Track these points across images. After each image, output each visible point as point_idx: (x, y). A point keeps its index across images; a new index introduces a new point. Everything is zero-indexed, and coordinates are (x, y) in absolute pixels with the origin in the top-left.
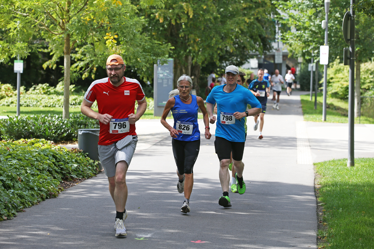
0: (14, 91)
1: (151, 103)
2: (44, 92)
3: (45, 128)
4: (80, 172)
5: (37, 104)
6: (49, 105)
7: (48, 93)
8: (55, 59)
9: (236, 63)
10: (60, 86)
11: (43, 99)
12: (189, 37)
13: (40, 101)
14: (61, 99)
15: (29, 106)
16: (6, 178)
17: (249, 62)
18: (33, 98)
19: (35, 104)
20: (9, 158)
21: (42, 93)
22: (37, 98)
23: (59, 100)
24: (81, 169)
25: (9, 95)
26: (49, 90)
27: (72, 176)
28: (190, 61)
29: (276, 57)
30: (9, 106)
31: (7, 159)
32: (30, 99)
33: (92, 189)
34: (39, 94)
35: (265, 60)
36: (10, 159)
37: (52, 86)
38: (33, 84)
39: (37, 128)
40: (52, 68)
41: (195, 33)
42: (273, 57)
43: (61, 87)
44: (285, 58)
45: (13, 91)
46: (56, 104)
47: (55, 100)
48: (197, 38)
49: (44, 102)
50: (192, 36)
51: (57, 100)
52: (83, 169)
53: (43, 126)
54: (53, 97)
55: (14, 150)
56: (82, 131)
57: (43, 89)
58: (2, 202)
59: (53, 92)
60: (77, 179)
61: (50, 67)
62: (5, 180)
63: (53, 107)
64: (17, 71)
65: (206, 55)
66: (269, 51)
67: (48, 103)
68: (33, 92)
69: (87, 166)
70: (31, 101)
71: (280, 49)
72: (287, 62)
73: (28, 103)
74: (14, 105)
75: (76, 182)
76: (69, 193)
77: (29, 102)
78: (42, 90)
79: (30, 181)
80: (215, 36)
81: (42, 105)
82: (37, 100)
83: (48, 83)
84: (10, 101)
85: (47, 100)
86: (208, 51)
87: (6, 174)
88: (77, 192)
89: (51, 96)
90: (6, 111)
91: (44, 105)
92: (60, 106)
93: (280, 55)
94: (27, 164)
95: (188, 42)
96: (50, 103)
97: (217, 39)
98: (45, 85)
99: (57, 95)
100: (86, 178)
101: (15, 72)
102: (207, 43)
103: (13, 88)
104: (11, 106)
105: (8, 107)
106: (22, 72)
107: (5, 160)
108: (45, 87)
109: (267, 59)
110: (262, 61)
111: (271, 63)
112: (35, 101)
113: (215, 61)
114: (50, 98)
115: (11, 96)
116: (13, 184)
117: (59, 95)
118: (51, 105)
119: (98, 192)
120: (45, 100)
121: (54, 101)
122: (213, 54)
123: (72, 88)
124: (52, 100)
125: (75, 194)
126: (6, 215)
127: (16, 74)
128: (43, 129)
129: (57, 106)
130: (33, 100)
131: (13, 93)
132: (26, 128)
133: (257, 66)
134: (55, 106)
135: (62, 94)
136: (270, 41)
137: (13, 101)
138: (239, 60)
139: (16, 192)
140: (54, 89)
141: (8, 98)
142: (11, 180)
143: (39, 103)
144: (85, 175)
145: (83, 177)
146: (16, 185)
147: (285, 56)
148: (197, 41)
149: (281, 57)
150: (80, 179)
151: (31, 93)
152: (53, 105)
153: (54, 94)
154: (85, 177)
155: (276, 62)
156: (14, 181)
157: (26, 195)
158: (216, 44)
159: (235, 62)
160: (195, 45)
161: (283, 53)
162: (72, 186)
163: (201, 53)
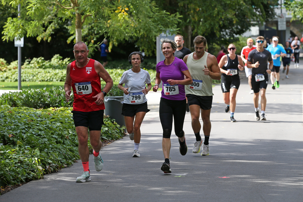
0: (8, 65)
1: (152, 75)
2: (39, 66)
3: (60, 100)
4: (110, 135)
5: (33, 79)
6: (46, 80)
7: (44, 67)
8: (50, 31)
9: (237, 31)
10: (54, 60)
11: (40, 74)
12: (189, 6)
13: (36, 75)
14: (58, 73)
15: (25, 81)
16: (57, 137)
17: (250, 30)
18: (28, 73)
19: (32, 79)
20: (53, 121)
21: (37, 67)
22: (33, 73)
23: (56, 74)
24: (110, 132)
25: (3, 70)
26: (44, 63)
27: (103, 137)
28: (190, 30)
29: (279, 23)
30: (4, 81)
31: (51, 122)
32: (25, 74)
33: (124, 147)
34: (33, 68)
35: (266, 27)
36: (54, 123)
37: (47, 60)
38: (26, 58)
39: (53, 100)
40: (47, 40)
41: (195, 2)
42: (276, 23)
43: (56, 60)
44: (289, 24)
45: (6, 66)
46: (53, 78)
47: (52, 73)
48: (197, 7)
49: (41, 76)
50: (192, 6)
51: (54, 74)
52: (111, 132)
53: (58, 97)
54: (50, 71)
55: (54, 115)
56: (108, 99)
57: (38, 62)
58: (61, 153)
59: (49, 66)
60: (107, 141)
61: (44, 39)
62: (57, 138)
63: (50, 81)
64: (18, 45)
65: (208, 26)
66: (271, 18)
67: (45, 77)
68: (28, 66)
69: (114, 130)
70: (27, 76)
71: (284, 15)
72: (292, 28)
73: (24, 78)
74: (9, 80)
75: (107, 143)
76: (106, 151)
77: (25, 76)
78: (36, 65)
79: (75, 139)
80: (217, 6)
81: (39, 80)
82: (33, 74)
83: (43, 57)
84: (5, 77)
85: (43, 74)
86: (209, 21)
87: (56, 133)
88: (113, 150)
89: (48, 70)
90: (3, 86)
91: (40, 79)
92: (57, 80)
93: (283, 21)
94: (68, 126)
95: (188, 11)
96: (47, 77)
97: (219, 9)
98: (40, 59)
99: (53, 69)
100: (115, 140)
101: (16, 46)
102: (209, 13)
103: (7, 63)
104: (6, 81)
105: (3, 83)
106: (22, 46)
107: (50, 123)
108: (40, 61)
109: (269, 26)
110: (263, 28)
111: (274, 30)
112: (31, 75)
113: (215, 31)
114: (46, 73)
115: (5, 71)
116: (63, 141)
117: (55, 69)
118: (48, 79)
119: (130, 149)
120: (41, 74)
121: (51, 75)
122: (214, 25)
123: (67, 61)
124: (49, 74)
125: (111, 150)
126: (66, 163)
127: (17, 48)
128: (58, 100)
129: (54, 80)
130: (29, 75)
131: (7, 68)
132: (42, 100)
133: (258, 33)
134: (52, 81)
135: (58, 68)
136: (272, 7)
137: (8, 75)
138: (239, 27)
139: (68, 147)
140: (49, 63)
141: (2, 73)
142: (61, 138)
143: (35, 78)
144: (114, 137)
145: (112, 139)
146: (66, 142)
147: (288, 22)
148: (197, 11)
149: (285, 23)
150: (109, 141)
151: (26, 68)
152: (50, 79)
153: (50, 68)
154: (113, 139)
155: (280, 28)
156: (63, 139)
157: (75, 150)
158: (218, 14)
159: (235, 30)
160: (195, 15)
161: (287, 18)
162: (105, 146)
163: (202, 23)
